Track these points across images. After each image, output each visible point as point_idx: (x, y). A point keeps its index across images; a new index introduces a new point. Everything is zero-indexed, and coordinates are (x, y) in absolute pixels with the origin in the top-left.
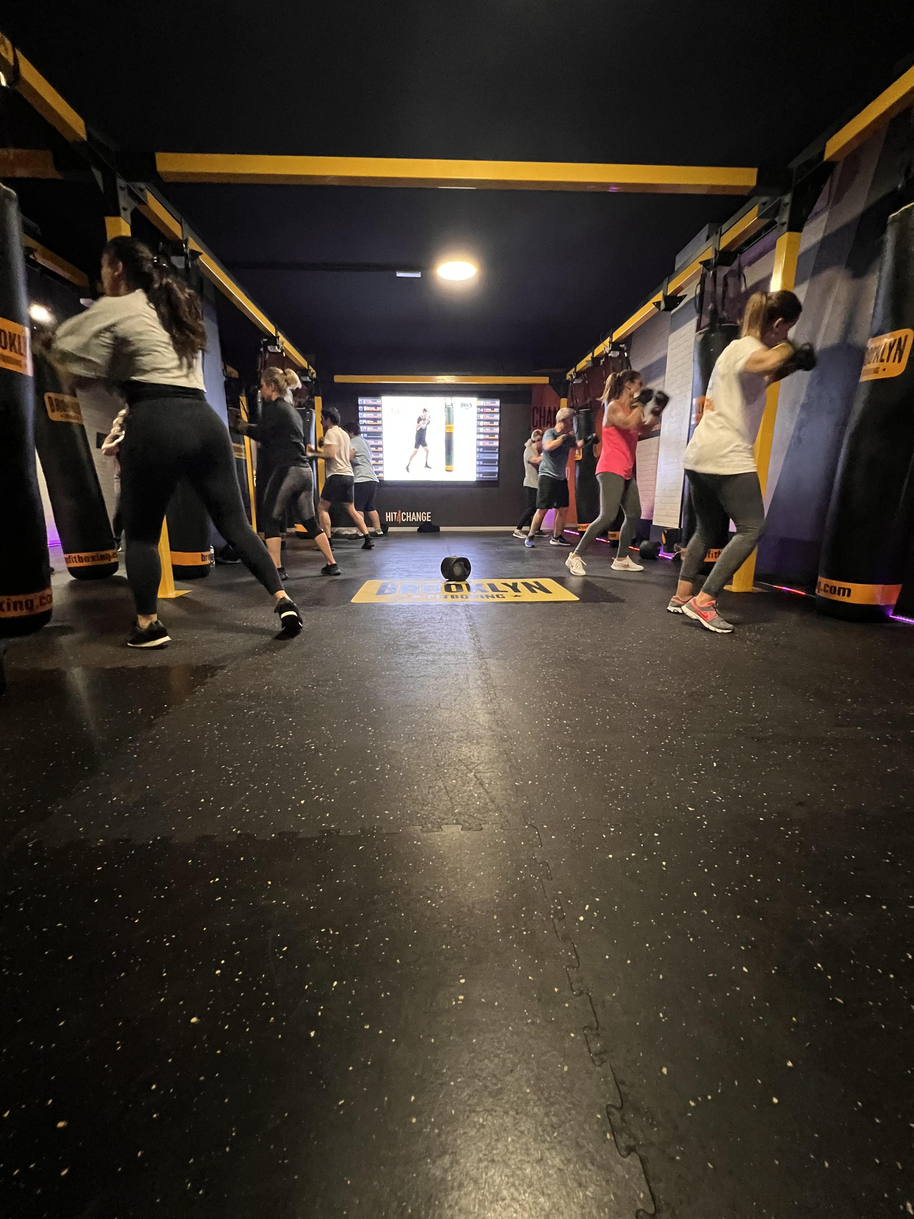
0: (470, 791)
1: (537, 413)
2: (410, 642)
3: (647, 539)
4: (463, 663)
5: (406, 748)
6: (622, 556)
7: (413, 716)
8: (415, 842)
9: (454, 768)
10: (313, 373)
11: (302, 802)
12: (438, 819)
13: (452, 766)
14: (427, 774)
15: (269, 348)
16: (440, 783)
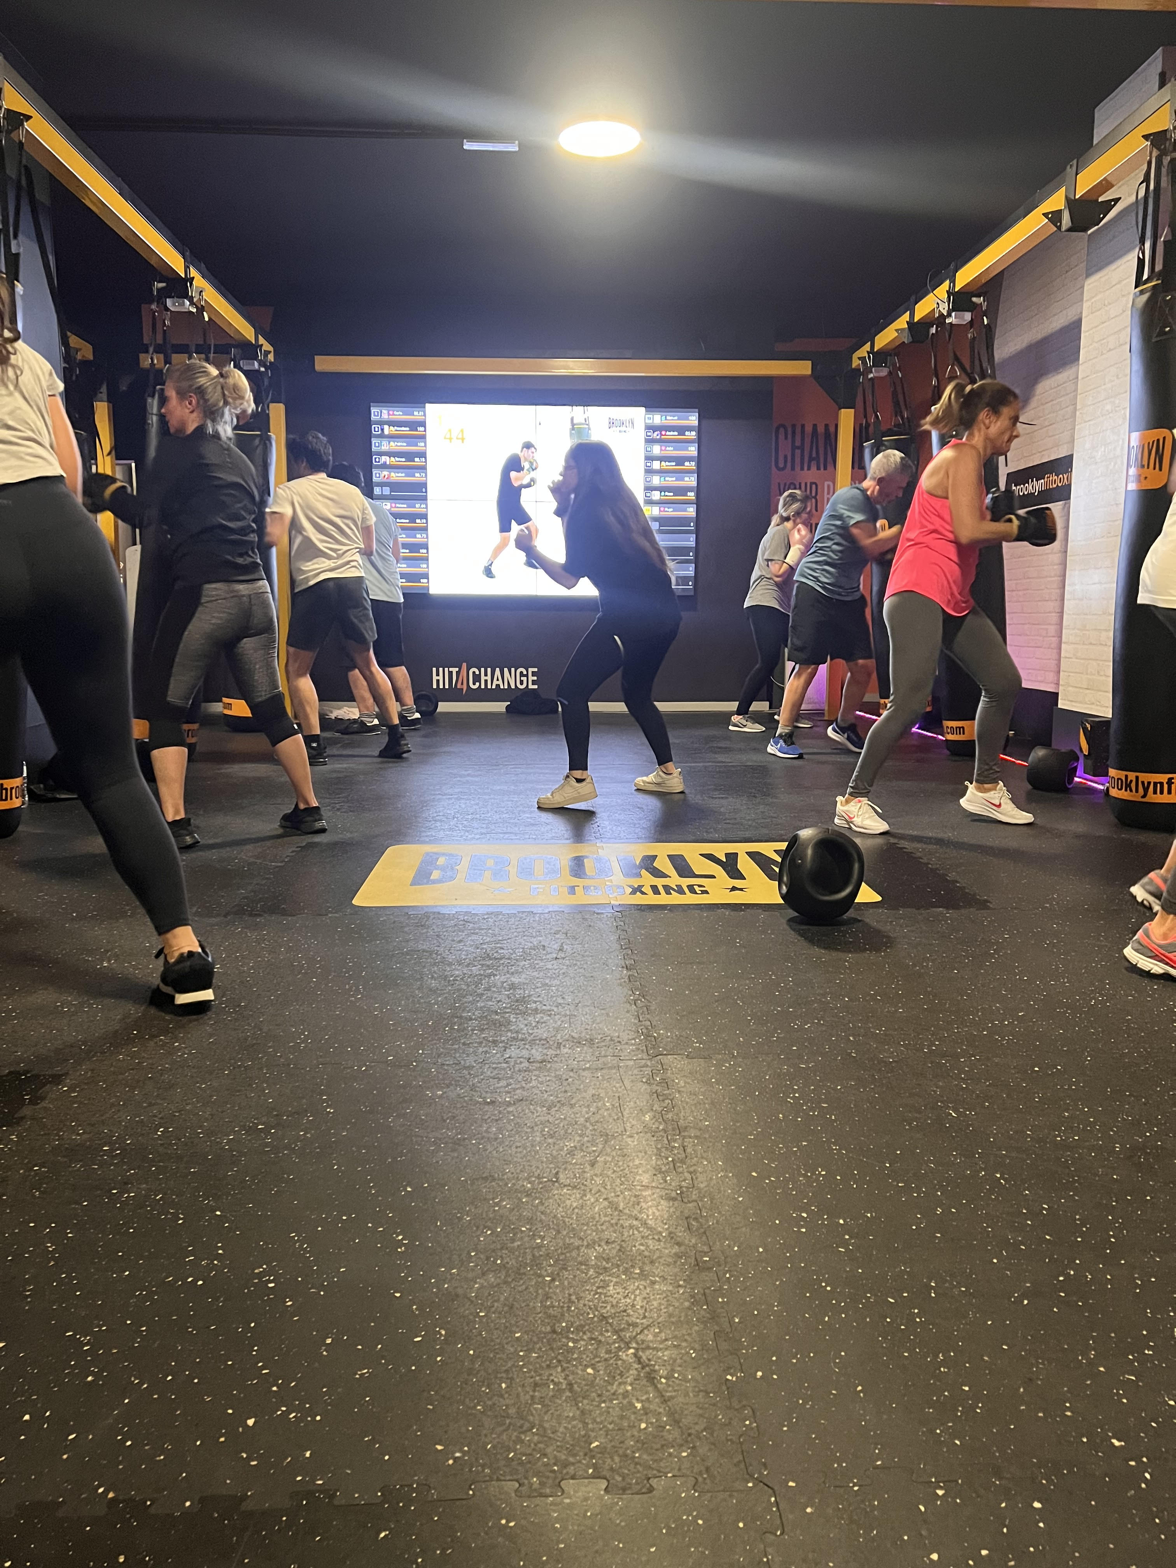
0: (626, 1394)
1: (786, 438)
2: (489, 1010)
3: (1046, 743)
4: (610, 1068)
5: (482, 1287)
6: (986, 780)
7: (497, 1204)
8: (503, 1522)
9: (592, 1339)
10: (267, 353)
11: (251, 1422)
12: (555, 1464)
13: (584, 1333)
14: (529, 1351)
15: (169, 302)
16: (558, 1375)
